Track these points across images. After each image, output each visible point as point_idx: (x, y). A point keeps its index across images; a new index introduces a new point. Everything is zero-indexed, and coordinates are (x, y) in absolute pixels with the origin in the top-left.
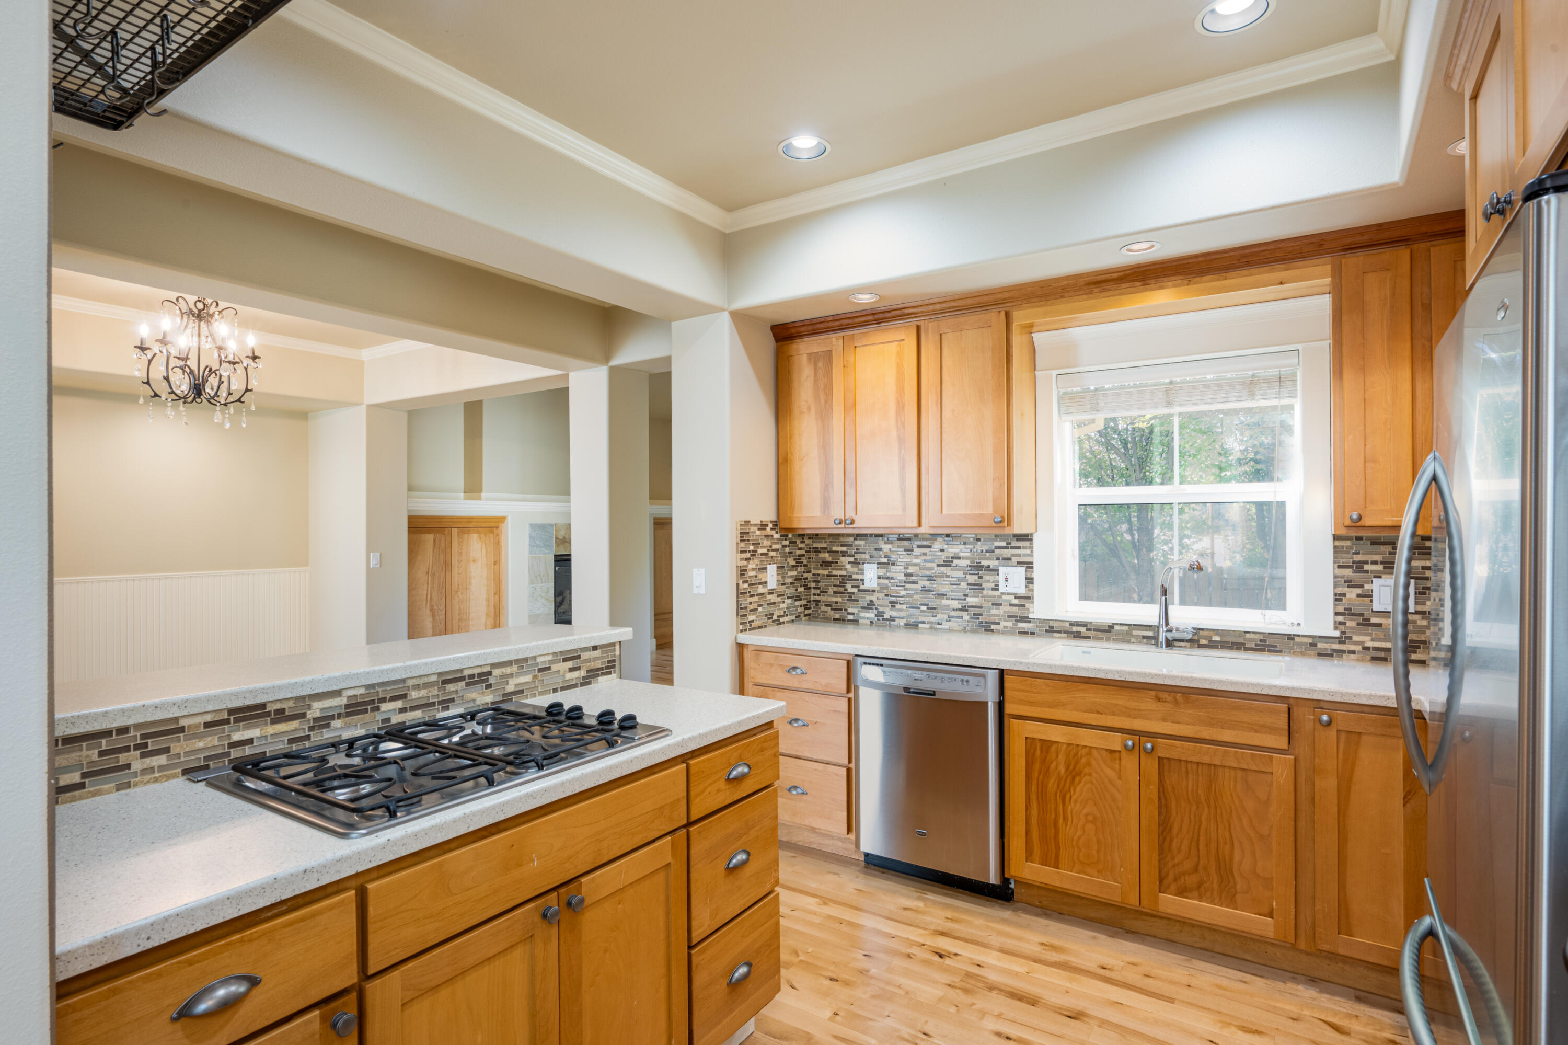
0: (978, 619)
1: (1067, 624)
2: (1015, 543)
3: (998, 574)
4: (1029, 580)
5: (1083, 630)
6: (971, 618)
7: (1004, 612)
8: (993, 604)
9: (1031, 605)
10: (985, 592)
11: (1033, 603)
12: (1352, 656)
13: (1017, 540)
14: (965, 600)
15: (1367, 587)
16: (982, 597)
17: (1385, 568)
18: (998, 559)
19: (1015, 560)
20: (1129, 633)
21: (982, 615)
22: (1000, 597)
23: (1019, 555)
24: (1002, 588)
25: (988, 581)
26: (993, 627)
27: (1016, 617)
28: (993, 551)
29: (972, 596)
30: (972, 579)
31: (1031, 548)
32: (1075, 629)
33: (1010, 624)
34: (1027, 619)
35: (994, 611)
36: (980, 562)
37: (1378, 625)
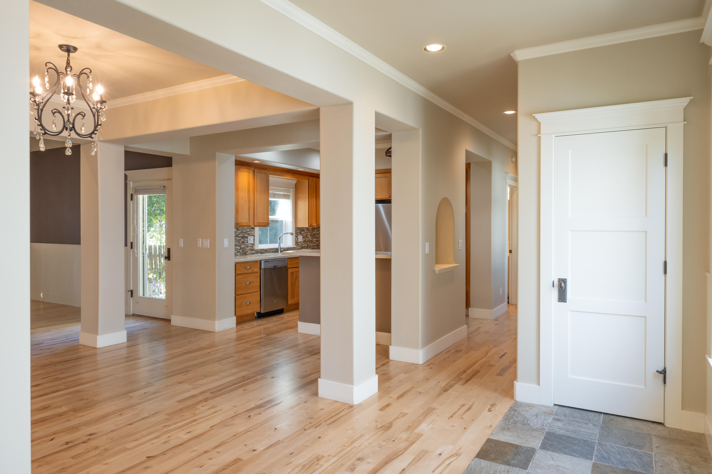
0: (244, 251)
1: (260, 250)
2: (251, 230)
3: (248, 238)
4: (254, 240)
5: (263, 251)
6: (242, 251)
7: (249, 249)
8: (247, 247)
9: (254, 246)
10: (245, 244)
11: (254, 245)
12: (296, 249)
13: (252, 229)
14: (241, 246)
15: (298, 237)
16: (245, 245)
17: (300, 233)
18: (248, 234)
19: (251, 234)
20: (270, 251)
21: (244, 250)
22: (248, 245)
23: (252, 233)
24: (249, 242)
25: (246, 241)
26: (247, 253)
27: (251, 250)
28: (247, 232)
29: (242, 245)
30: (242, 240)
31: (254, 231)
32: (262, 251)
33: (250, 252)
34: (253, 250)
35: (247, 249)
36: (244, 235)
37: (299, 244)
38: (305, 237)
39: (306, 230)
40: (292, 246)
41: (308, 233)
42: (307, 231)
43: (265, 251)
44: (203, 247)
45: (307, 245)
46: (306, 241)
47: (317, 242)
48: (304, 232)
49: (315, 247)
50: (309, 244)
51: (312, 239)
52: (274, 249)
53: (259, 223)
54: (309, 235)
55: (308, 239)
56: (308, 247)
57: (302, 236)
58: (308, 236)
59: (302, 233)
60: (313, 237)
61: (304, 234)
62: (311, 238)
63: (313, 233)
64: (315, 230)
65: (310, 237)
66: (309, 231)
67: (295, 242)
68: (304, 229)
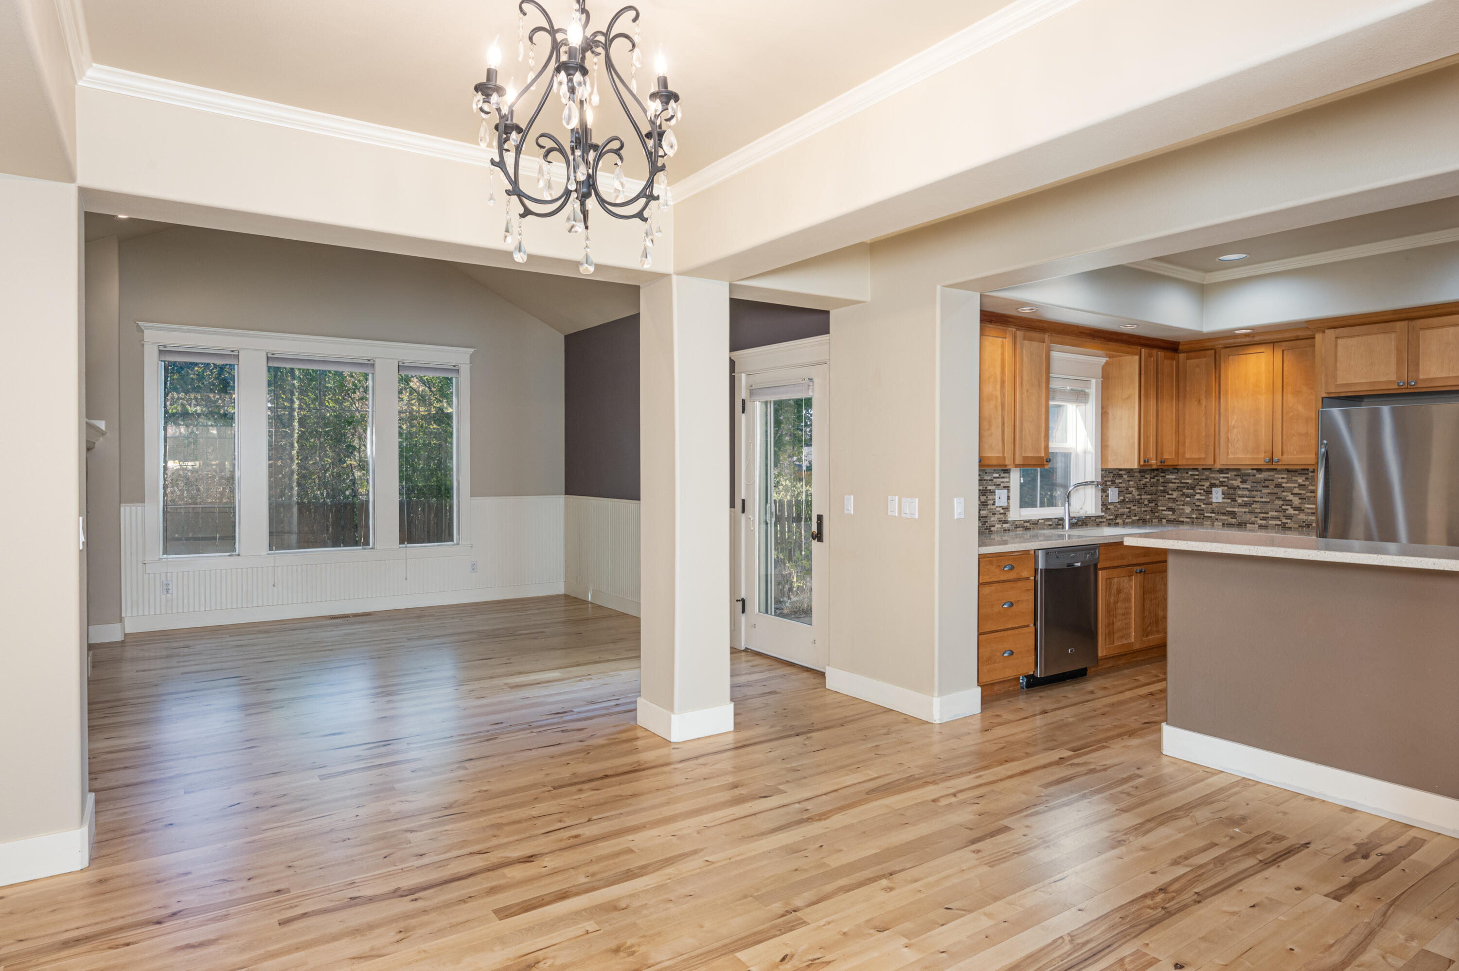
0: (985, 524)
1: (1023, 522)
2: (1002, 475)
3: (995, 495)
4: (1008, 498)
5: (1028, 524)
6: (982, 524)
7: (998, 518)
8: (993, 514)
9: (1008, 513)
10: (989, 507)
11: (1009, 511)
12: (1104, 524)
13: (1004, 473)
15: (1107, 493)
16: (987, 510)
17: (1112, 484)
18: (995, 485)
20: (1044, 524)
21: (987, 522)
22: (995, 509)
23: (1003, 482)
24: (997, 504)
25: (990, 500)
26: (992, 529)
27: (1002, 521)
28: (993, 480)
29: (983, 510)
30: (983, 499)
31: (1009, 478)
32: (1026, 524)
33: (999, 526)
34: (1006, 522)
35: (993, 519)
36: (986, 488)
37: (1109, 509)
38: (1123, 491)
39: (1125, 475)
40: (1094, 512)
41: (1131, 483)
42: (1129, 477)
43: (1033, 524)
44: (903, 515)
45: (1128, 510)
46: (1127, 500)
47: (1152, 503)
48: (1120, 481)
49: (1146, 515)
50: (1133, 508)
51: (1139, 497)
52: (1053, 520)
53: (1025, 458)
54: (1133, 487)
55: (1130, 496)
56: (1130, 516)
57: (1117, 489)
58: (1130, 489)
59: (1117, 481)
60: (1143, 491)
61: (1120, 485)
62: (1138, 495)
63: (1142, 482)
64: (1146, 476)
65: (1134, 491)
66: (1133, 478)
67: (1100, 503)
68: (1120, 472)
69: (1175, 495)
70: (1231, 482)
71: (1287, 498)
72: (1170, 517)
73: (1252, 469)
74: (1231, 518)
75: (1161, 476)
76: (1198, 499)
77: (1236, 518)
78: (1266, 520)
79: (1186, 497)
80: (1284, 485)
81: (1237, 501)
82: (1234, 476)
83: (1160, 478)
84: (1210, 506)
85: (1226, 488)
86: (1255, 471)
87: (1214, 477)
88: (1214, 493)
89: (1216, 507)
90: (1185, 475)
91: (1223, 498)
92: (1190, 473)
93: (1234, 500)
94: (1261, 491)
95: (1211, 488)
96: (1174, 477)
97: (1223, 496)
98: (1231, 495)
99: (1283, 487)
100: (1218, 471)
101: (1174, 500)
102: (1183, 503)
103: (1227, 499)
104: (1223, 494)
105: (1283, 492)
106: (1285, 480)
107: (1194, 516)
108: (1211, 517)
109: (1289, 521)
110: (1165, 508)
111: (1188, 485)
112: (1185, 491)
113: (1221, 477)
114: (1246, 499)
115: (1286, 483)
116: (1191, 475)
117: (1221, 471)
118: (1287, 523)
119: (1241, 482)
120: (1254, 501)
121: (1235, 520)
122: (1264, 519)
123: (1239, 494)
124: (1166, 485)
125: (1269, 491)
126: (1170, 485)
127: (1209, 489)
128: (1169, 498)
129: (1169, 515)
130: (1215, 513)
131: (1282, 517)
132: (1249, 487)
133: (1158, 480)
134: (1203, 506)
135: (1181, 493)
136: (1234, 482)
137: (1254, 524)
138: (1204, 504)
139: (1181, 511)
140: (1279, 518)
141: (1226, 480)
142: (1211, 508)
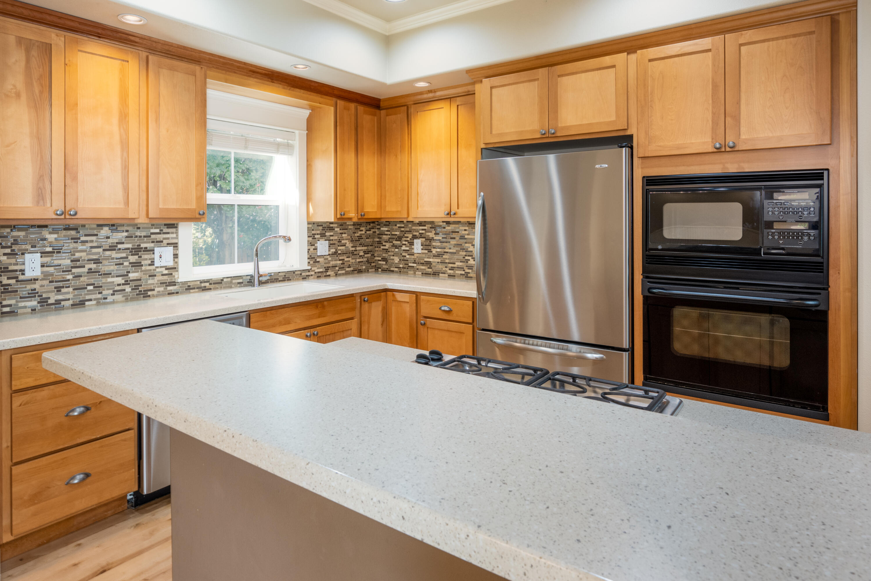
0: (138, 289)
1: (199, 283)
2: (165, 230)
3: (154, 253)
4: (176, 256)
5: (207, 284)
6: (132, 289)
7: (158, 281)
8: (150, 276)
9: (176, 273)
10: (143, 268)
11: (177, 271)
13: (167, 228)
14: (127, 275)
15: (316, 245)
16: (141, 272)
17: (321, 236)
18: (153, 242)
19: (165, 242)
20: (231, 282)
21: (141, 286)
22: (155, 270)
23: (168, 239)
24: (157, 264)
25: (146, 259)
26: (149, 293)
27: (166, 283)
28: (150, 236)
29: (133, 272)
30: (133, 259)
31: (177, 233)
32: (203, 285)
33: (162, 289)
34: (173, 284)
35: (150, 281)
36: (140, 245)
37: (319, 262)
38: (335, 244)
39: (337, 227)
40: (298, 267)
41: (343, 235)
42: (340, 229)
43: (214, 284)
45: (341, 262)
46: (339, 252)
47: (368, 254)
48: (332, 234)
49: (362, 266)
50: (346, 259)
51: (354, 249)
52: (244, 278)
54: (346, 239)
55: (343, 248)
56: (344, 268)
57: (327, 242)
58: (343, 242)
59: (327, 234)
60: (358, 243)
61: (331, 238)
62: (352, 247)
64: (361, 229)
65: (348, 243)
66: (345, 231)
67: (306, 256)
68: (331, 225)
69: (388, 245)
70: (427, 234)
71: (469, 250)
72: (384, 266)
73: (443, 222)
74: (428, 268)
75: (378, 229)
76: (404, 250)
77: (431, 268)
78: (453, 270)
79: (396, 248)
80: (466, 237)
81: (432, 252)
82: (429, 228)
83: (377, 230)
84: (413, 257)
85: (424, 239)
86: (445, 224)
87: (415, 229)
88: (415, 244)
89: (417, 257)
90: (395, 227)
91: (422, 249)
92: (398, 225)
93: (430, 251)
94: (449, 242)
95: (413, 239)
96: (386, 229)
97: (422, 247)
98: (427, 246)
99: (466, 239)
100: (418, 224)
101: (387, 251)
102: (392, 254)
103: (425, 249)
104: (422, 245)
105: (466, 243)
106: (467, 232)
107: (401, 266)
108: (413, 267)
109: (470, 271)
110: (380, 259)
111: (396, 237)
112: (394, 242)
113: (420, 230)
114: (438, 250)
115: (468, 234)
116: (399, 227)
117: (421, 224)
118: (469, 273)
119: (435, 234)
120: (445, 252)
121: (430, 270)
122: (452, 269)
123: (433, 245)
124: (381, 236)
125: (455, 243)
126: (384, 236)
127: (412, 241)
128: (383, 249)
129: (383, 264)
130: (416, 263)
131: (465, 267)
132: (441, 238)
133: (375, 232)
134: (408, 256)
135: (391, 244)
136: (429, 234)
137: (445, 273)
138: (408, 255)
139: (392, 261)
140: (463, 268)
141: (423, 232)
142: (413, 259)
